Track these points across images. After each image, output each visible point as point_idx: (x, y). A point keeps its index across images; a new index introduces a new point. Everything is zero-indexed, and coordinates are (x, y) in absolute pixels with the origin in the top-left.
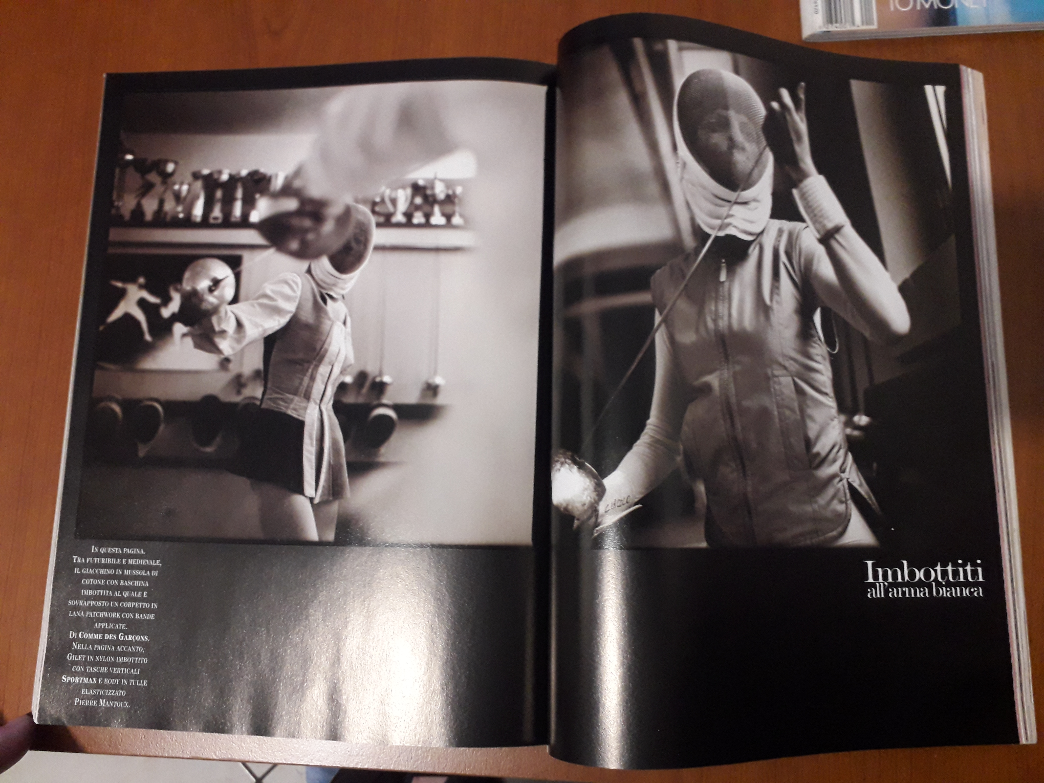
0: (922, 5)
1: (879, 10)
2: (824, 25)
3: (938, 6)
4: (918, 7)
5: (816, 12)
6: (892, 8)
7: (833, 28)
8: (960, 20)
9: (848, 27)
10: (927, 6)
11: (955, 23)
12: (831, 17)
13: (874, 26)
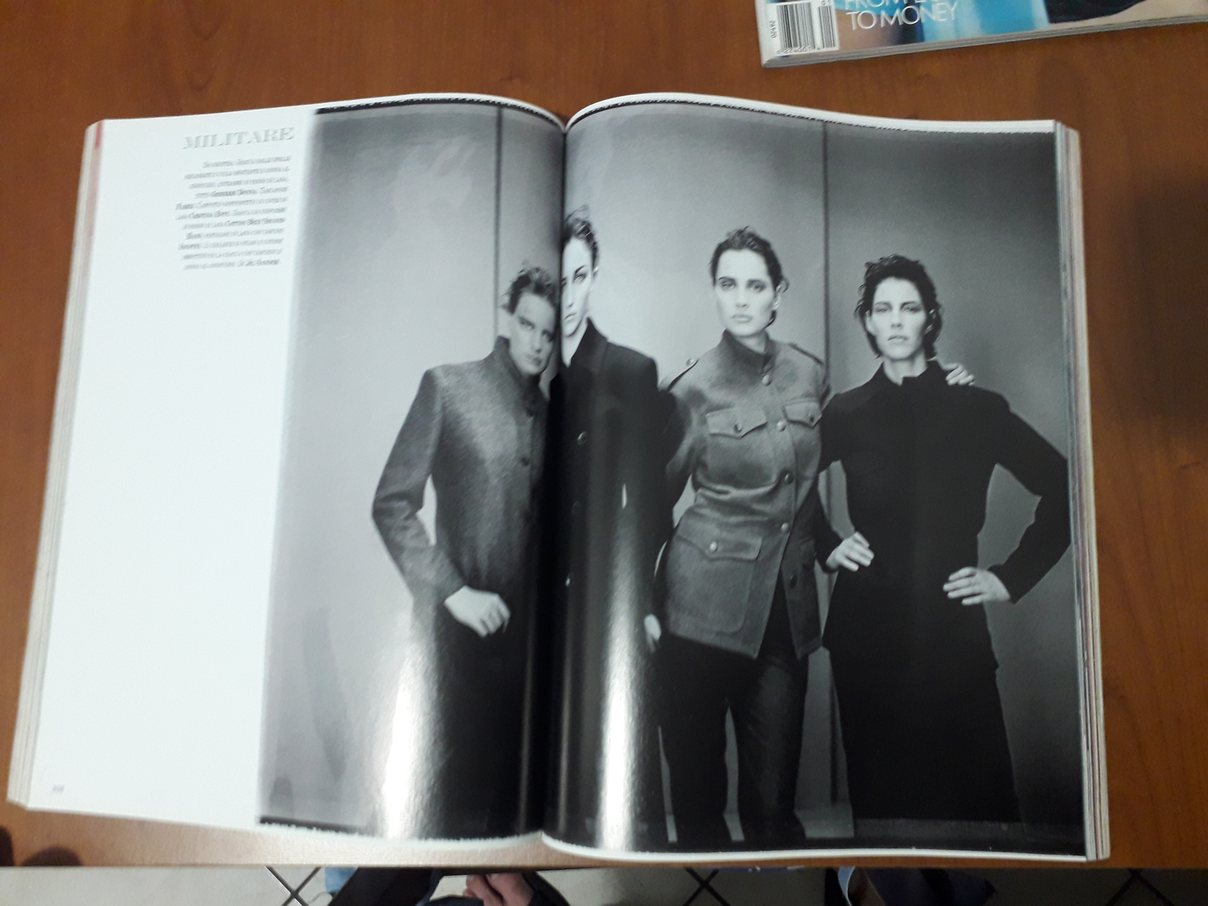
0: (887, 23)
1: (840, 31)
2: (782, 50)
3: (904, 24)
4: (882, 24)
5: (774, 36)
6: (854, 28)
7: (791, 52)
8: (927, 35)
9: (809, 51)
10: (892, 22)
11: (922, 39)
12: (789, 40)
13: (837, 48)
